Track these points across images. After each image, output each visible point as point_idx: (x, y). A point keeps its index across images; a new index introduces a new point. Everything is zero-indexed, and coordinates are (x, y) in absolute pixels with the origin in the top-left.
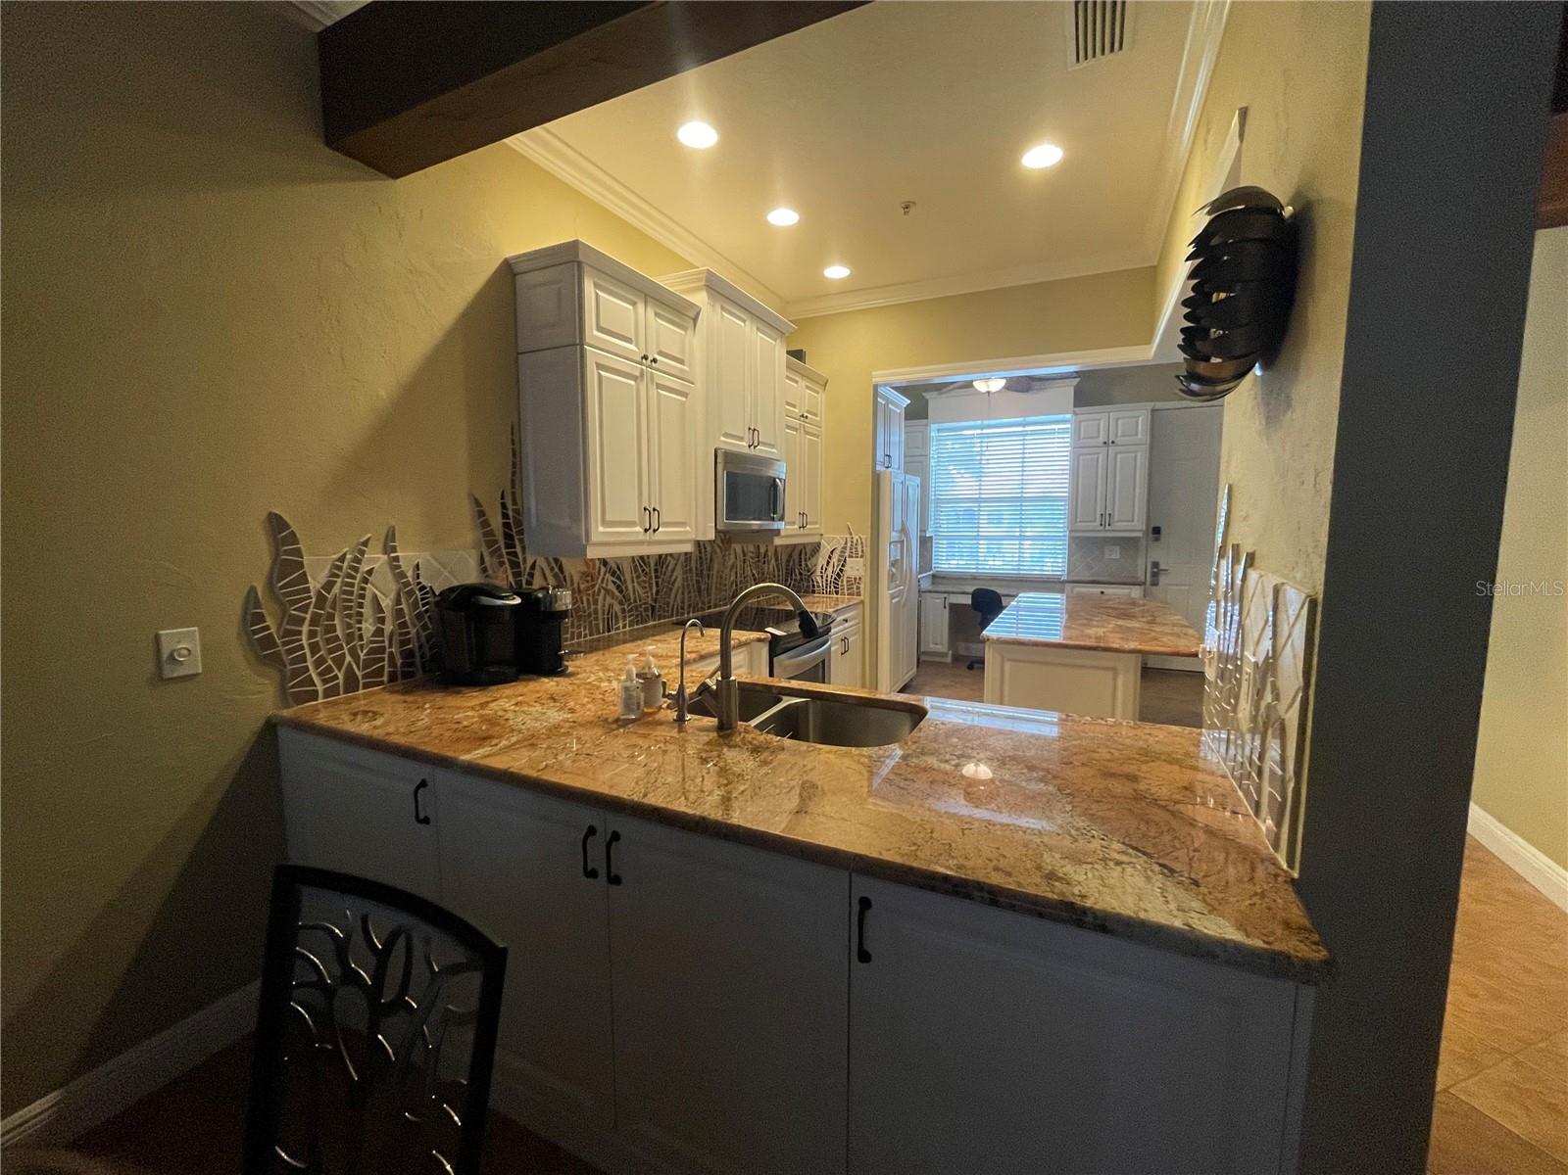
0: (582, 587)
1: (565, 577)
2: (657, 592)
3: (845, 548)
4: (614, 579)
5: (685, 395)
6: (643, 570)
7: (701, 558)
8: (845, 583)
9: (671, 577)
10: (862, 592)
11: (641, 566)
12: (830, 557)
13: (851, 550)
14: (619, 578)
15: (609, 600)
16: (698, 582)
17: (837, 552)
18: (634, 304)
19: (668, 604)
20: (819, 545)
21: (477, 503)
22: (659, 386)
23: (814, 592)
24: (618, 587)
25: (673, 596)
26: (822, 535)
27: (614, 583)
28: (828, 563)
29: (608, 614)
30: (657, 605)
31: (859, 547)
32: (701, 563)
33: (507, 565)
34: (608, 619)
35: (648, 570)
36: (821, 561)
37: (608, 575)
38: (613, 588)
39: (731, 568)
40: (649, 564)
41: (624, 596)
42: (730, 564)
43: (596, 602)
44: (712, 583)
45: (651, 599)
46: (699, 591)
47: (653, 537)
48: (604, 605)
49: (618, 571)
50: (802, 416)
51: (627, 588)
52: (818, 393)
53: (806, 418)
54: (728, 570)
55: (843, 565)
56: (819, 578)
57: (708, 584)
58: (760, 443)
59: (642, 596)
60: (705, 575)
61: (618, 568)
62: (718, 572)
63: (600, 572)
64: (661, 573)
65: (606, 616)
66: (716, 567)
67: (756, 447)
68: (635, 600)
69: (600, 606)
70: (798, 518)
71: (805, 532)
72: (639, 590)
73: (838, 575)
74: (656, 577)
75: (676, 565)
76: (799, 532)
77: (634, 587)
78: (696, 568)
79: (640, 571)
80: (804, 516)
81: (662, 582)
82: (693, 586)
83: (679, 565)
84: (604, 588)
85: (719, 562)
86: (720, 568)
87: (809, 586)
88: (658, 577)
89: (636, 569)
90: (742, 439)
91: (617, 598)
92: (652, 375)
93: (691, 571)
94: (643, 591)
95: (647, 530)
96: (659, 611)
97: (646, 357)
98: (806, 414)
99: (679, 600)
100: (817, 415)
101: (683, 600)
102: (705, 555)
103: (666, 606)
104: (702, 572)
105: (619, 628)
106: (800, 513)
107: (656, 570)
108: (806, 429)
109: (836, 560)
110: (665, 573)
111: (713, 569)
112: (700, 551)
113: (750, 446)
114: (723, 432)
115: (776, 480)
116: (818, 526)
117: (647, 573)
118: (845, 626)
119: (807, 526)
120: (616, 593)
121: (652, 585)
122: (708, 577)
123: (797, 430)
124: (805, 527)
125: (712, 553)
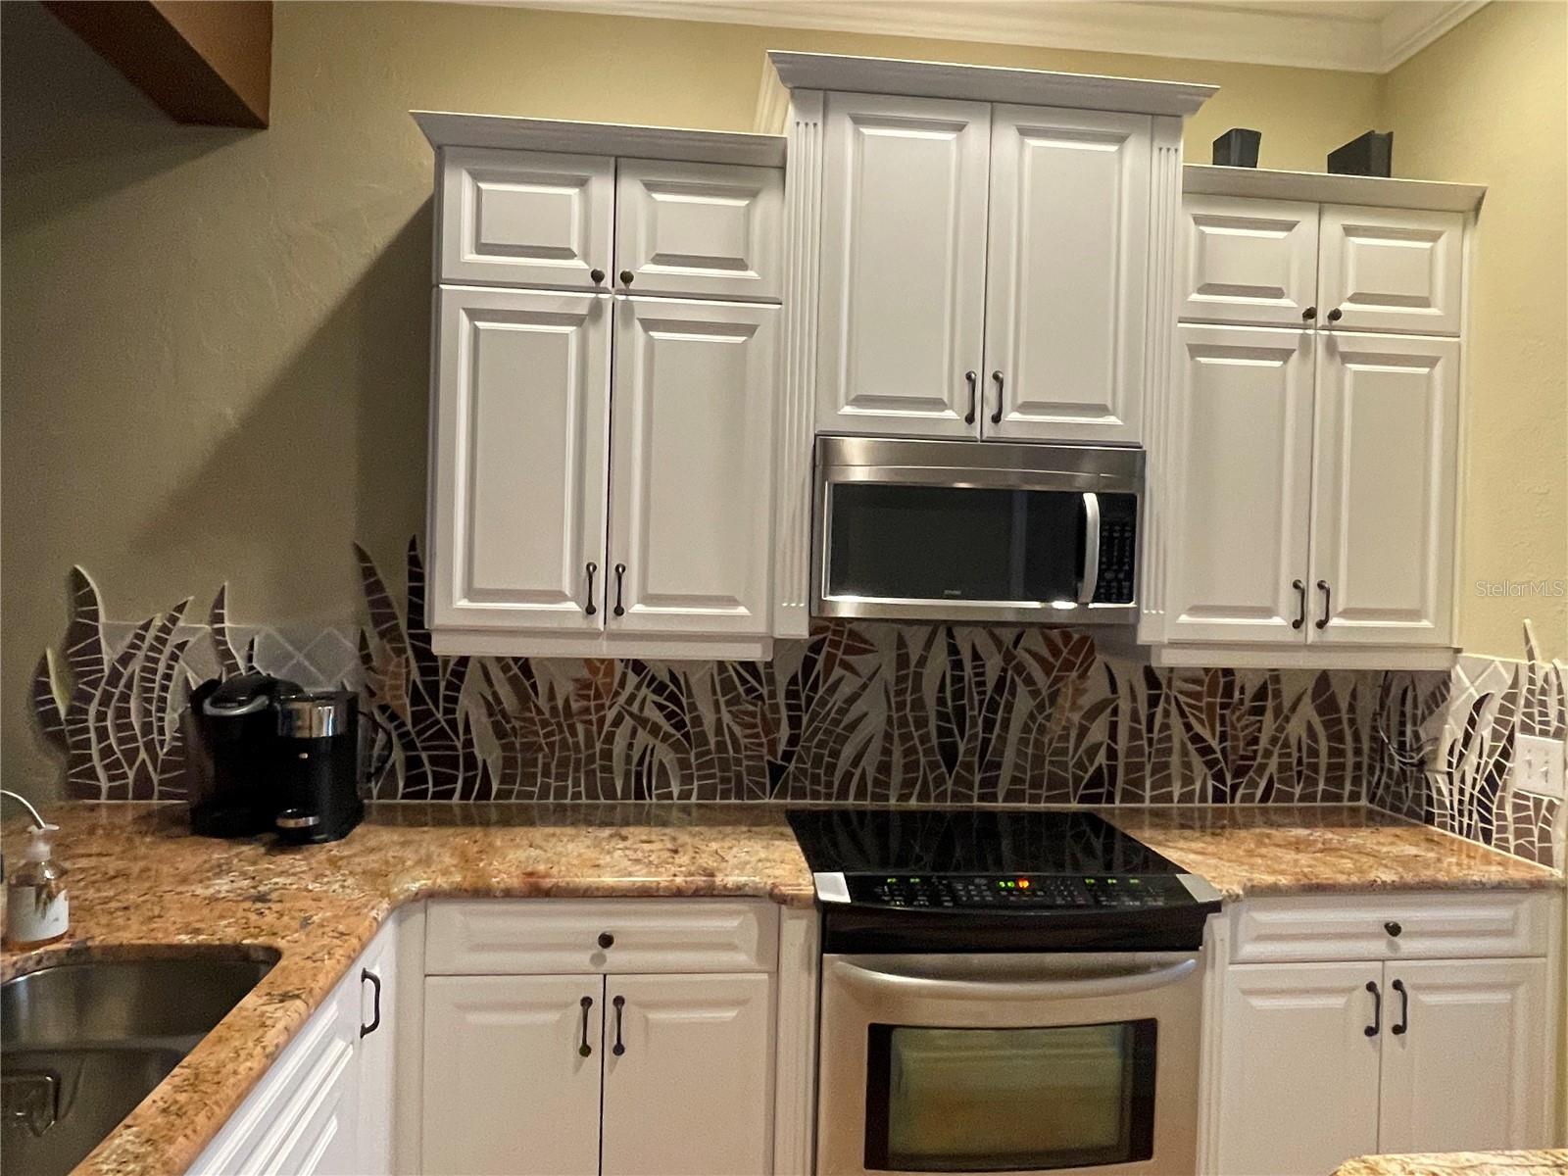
0: (575, 706)
1: (534, 686)
2: (793, 740)
3: (1511, 698)
4: (661, 700)
5: (749, 330)
6: (750, 690)
7: (957, 680)
8: (1508, 811)
9: (842, 712)
11: (744, 681)
12: (1472, 722)
13: (1524, 709)
14: (673, 698)
15: (643, 737)
16: (942, 732)
17: (1489, 715)
18: (581, 183)
19: (831, 769)
20: (1444, 678)
21: (362, 556)
22: (649, 325)
23: (1429, 819)
24: (669, 716)
25: (848, 752)
26: (1458, 651)
27: (661, 707)
28: (1467, 738)
29: (641, 763)
30: (792, 767)
31: (1552, 701)
32: (958, 695)
33: (410, 653)
34: (639, 775)
35: (765, 691)
36: (1453, 729)
37: (644, 690)
38: (656, 716)
39: (1093, 714)
40: (771, 680)
41: (686, 736)
42: (1087, 701)
43: (610, 738)
44: (1002, 739)
45: (772, 751)
46: (949, 755)
47: (613, 625)
48: (630, 746)
49: (672, 687)
50: (1310, 314)
51: (697, 721)
52: (1434, 237)
53: (1335, 315)
54: (1076, 717)
55: (1506, 754)
56: (1442, 781)
57: (986, 742)
58: (1027, 407)
59: (743, 741)
60: (974, 719)
61: (674, 678)
62: (1032, 716)
63: (622, 684)
64: (809, 700)
65: (633, 768)
66: (1023, 704)
67: (996, 419)
68: (721, 747)
69: (619, 746)
70: (1287, 598)
71: (1330, 636)
72: (737, 729)
73: (1490, 780)
74: (790, 707)
75: (864, 687)
76: (1291, 636)
77: (719, 721)
78: (941, 701)
79: (741, 690)
80: (1314, 597)
81: (811, 721)
82: (925, 739)
83: (876, 688)
84: (631, 714)
85: (1035, 694)
86: (1041, 707)
87: (1417, 798)
88: (798, 708)
89: (727, 686)
90: (937, 404)
91: (666, 737)
92: (628, 307)
93: (919, 704)
94: (749, 731)
95: (590, 610)
96: (796, 779)
97: (597, 276)
98: (1345, 307)
99: (869, 764)
100: (1425, 302)
101: (884, 768)
102: (977, 675)
103: (822, 772)
104: (960, 712)
105: (669, 796)
106: (1296, 585)
107: (791, 694)
108: (1342, 348)
109: (1487, 733)
110: (823, 703)
111: (1009, 707)
112: (958, 665)
113: (970, 419)
114: (852, 396)
115: (1080, 495)
116: (1425, 623)
117: (760, 697)
118: (1393, 947)
119: (1334, 622)
120: (667, 727)
121: (778, 722)
122: (989, 725)
123: (1284, 355)
124: (1321, 625)
125: (1005, 670)
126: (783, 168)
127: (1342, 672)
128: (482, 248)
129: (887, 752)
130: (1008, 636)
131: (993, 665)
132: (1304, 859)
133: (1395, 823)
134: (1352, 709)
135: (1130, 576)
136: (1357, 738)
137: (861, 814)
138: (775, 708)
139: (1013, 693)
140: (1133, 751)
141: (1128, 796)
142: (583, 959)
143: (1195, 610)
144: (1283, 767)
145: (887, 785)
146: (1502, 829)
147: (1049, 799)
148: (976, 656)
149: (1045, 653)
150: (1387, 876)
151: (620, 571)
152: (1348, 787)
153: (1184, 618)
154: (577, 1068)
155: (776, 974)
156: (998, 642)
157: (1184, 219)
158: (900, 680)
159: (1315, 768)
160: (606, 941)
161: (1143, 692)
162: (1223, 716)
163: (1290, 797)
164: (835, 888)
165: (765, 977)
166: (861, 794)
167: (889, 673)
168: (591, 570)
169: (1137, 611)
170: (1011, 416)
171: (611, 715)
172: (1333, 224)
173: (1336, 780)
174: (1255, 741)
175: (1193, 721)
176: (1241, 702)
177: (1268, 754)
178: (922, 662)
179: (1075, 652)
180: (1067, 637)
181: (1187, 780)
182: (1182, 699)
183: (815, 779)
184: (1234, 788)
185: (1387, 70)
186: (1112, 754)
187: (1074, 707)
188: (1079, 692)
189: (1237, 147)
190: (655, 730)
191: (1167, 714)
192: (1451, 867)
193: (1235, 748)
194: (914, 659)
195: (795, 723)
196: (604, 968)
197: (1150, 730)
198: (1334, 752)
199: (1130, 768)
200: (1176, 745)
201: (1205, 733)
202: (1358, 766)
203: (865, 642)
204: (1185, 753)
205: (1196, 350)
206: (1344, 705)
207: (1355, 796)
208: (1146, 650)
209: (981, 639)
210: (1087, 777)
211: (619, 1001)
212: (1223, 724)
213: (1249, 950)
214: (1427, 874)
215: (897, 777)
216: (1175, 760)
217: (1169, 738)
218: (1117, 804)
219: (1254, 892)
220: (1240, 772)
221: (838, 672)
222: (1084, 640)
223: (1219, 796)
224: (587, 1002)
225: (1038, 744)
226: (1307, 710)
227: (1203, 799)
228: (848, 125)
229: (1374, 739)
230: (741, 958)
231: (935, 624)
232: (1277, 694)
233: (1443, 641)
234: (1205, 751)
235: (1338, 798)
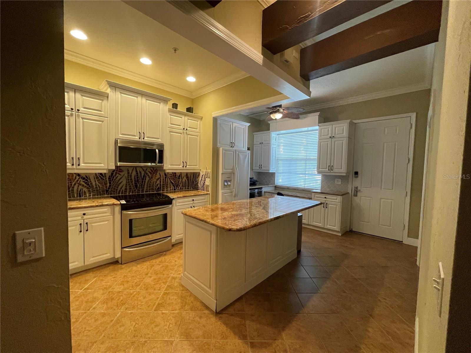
2: (110, 186)
3: (205, 175)
4: (84, 180)
5: (103, 121)
7: (137, 175)
8: (205, 187)
9: (118, 181)
10: (209, 191)
11: (100, 177)
12: (202, 178)
13: (206, 176)
14: (86, 180)
15: (80, 187)
16: (135, 183)
17: (204, 176)
18: (67, 92)
19: (117, 190)
20: (199, 173)
22: (83, 118)
23: (198, 190)
24: (86, 183)
25: (120, 187)
26: (201, 170)
27: (84, 182)
28: (202, 179)
30: (110, 190)
31: (209, 174)
32: (137, 178)
35: (104, 178)
36: (200, 179)
37: (80, 179)
38: (84, 183)
39: (158, 179)
40: (105, 176)
41: (90, 186)
42: (157, 178)
43: (73, 187)
44: (144, 184)
45: (106, 187)
46: (136, 186)
47: (78, 167)
48: (78, 189)
49: (86, 178)
50: (184, 129)
51: (91, 184)
52: (198, 121)
53: (187, 129)
54: (155, 180)
55: (205, 181)
56: (199, 185)
57: (142, 184)
58: (148, 137)
59: (101, 186)
60: (140, 181)
61: (86, 177)
62: (149, 180)
63: (76, 178)
64: (113, 179)
65: (79, 192)
66: (147, 179)
67: (144, 139)
68: (96, 188)
69: (75, 189)
70: (182, 163)
71: (187, 168)
72: (99, 185)
73: (204, 184)
74: (109, 181)
75: (122, 177)
76: (182, 168)
77: (96, 184)
78: (135, 179)
79: (100, 178)
80: (185, 163)
81: (113, 183)
82: (132, 184)
83: (124, 177)
84: (78, 183)
85: (149, 177)
86: (150, 179)
87: (197, 187)
88: (111, 181)
89: (97, 178)
90: (135, 136)
91: (85, 187)
92: (79, 116)
93: (131, 179)
94: (101, 185)
95: (73, 165)
96: (111, 192)
97: (72, 109)
98: (188, 128)
99: (123, 189)
100: (197, 129)
101: (126, 189)
102: (140, 175)
103: (115, 190)
104: (138, 180)
105: (87, 196)
106: (183, 162)
107: (109, 179)
108: (188, 133)
109: (203, 179)
110: (115, 180)
111: (145, 179)
112: (137, 173)
113: (140, 138)
114: (121, 133)
115: (156, 150)
116: (197, 167)
117: (104, 179)
118: (193, 202)
119: (187, 166)
120: (85, 185)
121: (107, 183)
122: (142, 182)
123: (181, 134)
124: (186, 167)
125: (145, 174)
126: (108, 97)
127: (189, 173)
129: (126, 187)
130: (145, 169)
131: (143, 173)
132: (184, 194)
133: (195, 190)
134: (190, 178)
135: (162, 160)
136: (191, 181)
137: (122, 196)
138: (106, 181)
139: (146, 177)
140: (163, 184)
141: (163, 190)
142: (80, 218)
143: (171, 165)
144: (182, 185)
145: (126, 192)
146: (205, 189)
147: (151, 192)
148: (140, 172)
149: (150, 171)
150: (192, 194)
151: (79, 159)
152: (190, 187)
153: (169, 166)
154: (79, 235)
155: (114, 215)
156: (144, 170)
157: (168, 114)
158: (128, 176)
159: (186, 185)
160: (84, 214)
161: (164, 176)
162: (175, 179)
163: (183, 189)
164: (123, 202)
165: (112, 216)
166: (122, 193)
167: (126, 175)
168: (73, 158)
169: (163, 165)
170: (146, 138)
171: (73, 184)
172: (186, 118)
173: (188, 186)
174: (179, 182)
175: (171, 180)
176: (177, 177)
177: (180, 184)
178: (132, 173)
179: (155, 171)
180: (154, 169)
181: (170, 188)
182: (170, 177)
183: (114, 192)
184: (176, 188)
185: (193, 98)
186: (160, 185)
187: (155, 179)
188: (156, 177)
189: (175, 106)
190: (83, 185)
191: (167, 179)
192: (200, 193)
193: (176, 183)
194: (130, 173)
195: (110, 183)
196: (84, 218)
197: (165, 181)
198: (188, 183)
199: (163, 187)
200: (169, 183)
201: (173, 181)
202: (191, 184)
203: (122, 170)
204: (170, 184)
205: (170, 132)
206: (189, 177)
207: (191, 188)
208: (165, 170)
209: (141, 170)
210: (157, 188)
211: (87, 223)
212: (175, 180)
213: (178, 204)
214: (196, 194)
215: (128, 191)
216: (169, 185)
217: (168, 182)
218: (161, 192)
219: (178, 197)
220: (177, 186)
221: (117, 175)
222: (156, 169)
223: (174, 189)
224: (81, 224)
225: (150, 184)
226: (185, 178)
227: (172, 190)
228: (119, 93)
229: (193, 181)
230: (108, 214)
231: (134, 167)
232: (181, 176)
233: (199, 168)
234: (173, 184)
235: (189, 189)
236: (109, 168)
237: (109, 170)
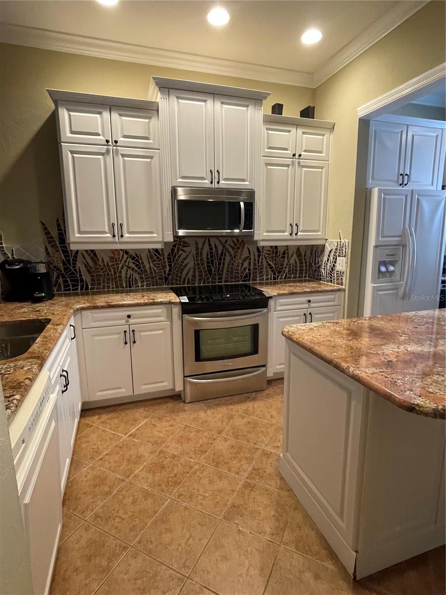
0: (110, 264)
1: (98, 259)
2: (170, 270)
3: (336, 249)
4: (134, 261)
5: (151, 157)
6: (158, 258)
7: (211, 253)
8: (335, 275)
9: (183, 262)
10: (344, 281)
11: (156, 255)
12: (329, 256)
13: (339, 251)
14: (137, 261)
15: (130, 271)
16: (208, 266)
17: (332, 254)
18: (100, 113)
19: (180, 277)
20: (324, 246)
21: (43, 224)
22: (123, 156)
23: (320, 280)
24: (136, 266)
25: (185, 272)
26: (327, 239)
27: (134, 263)
28: (328, 259)
29: (130, 278)
30: (170, 277)
31: (344, 249)
32: (212, 257)
33: (61, 251)
34: (129, 281)
35: (162, 258)
36: (325, 258)
37: (129, 259)
38: (133, 266)
39: (245, 260)
40: (163, 255)
41: (142, 270)
42: (243, 257)
43: (120, 272)
44: (223, 268)
45: (165, 273)
46: (210, 271)
47: (121, 240)
48: (127, 274)
49: (137, 258)
50: (294, 155)
51: (144, 267)
52: (323, 135)
53: (300, 155)
54: (241, 261)
55: (335, 263)
56: (323, 270)
57: (219, 268)
58: (226, 179)
59: (157, 271)
60: (216, 263)
61: (137, 255)
62: (230, 262)
63: (123, 257)
64: (174, 260)
65: (128, 280)
66: (228, 258)
67: (218, 183)
68: (151, 273)
69: (123, 275)
70: (289, 227)
71: (298, 237)
72: (155, 268)
73: (332, 269)
74: (168, 262)
75: (188, 256)
76: (290, 237)
77: (150, 266)
78: (208, 259)
79: (155, 258)
80: (295, 227)
81: (174, 266)
82: (204, 268)
83: (190, 256)
84: (126, 266)
85: (231, 256)
86: (232, 259)
87: (318, 275)
88: (171, 262)
89: (151, 257)
90: (203, 178)
91: (136, 271)
92: (117, 150)
93: (202, 260)
94: (158, 269)
95: (114, 236)
96: (172, 280)
97: (108, 141)
98: (303, 153)
99: (190, 275)
100: (321, 152)
101: (194, 276)
102: (216, 251)
103: (178, 278)
104: (212, 261)
105: (138, 286)
106: (291, 225)
107: (168, 258)
108: (302, 164)
109: (332, 258)
110: (177, 260)
111: (224, 259)
112: (211, 249)
113: (212, 183)
114: (181, 176)
115: (239, 203)
116: (320, 233)
117: (161, 259)
118: (309, 305)
119: (299, 233)
120: (136, 268)
121: (166, 266)
122: (220, 264)
123: (288, 166)
124: (296, 234)
125: (223, 250)
126: (158, 110)
127: (302, 246)
128: (72, 132)
129: (194, 272)
130: (223, 240)
131: (220, 248)
132: (291, 288)
133: (313, 281)
134: (305, 256)
135: (252, 223)
136: (306, 262)
137: (189, 287)
138: (165, 262)
139: (225, 255)
140: (254, 269)
141: (254, 280)
142: (123, 322)
143: (268, 231)
144: (289, 271)
145: (195, 281)
146: (334, 279)
147: (235, 282)
148: (216, 247)
149: (233, 245)
150: (308, 290)
151: (121, 225)
152: (304, 274)
153: (265, 234)
154: (124, 347)
155: (171, 322)
156: (221, 242)
157: (263, 128)
158: (196, 254)
159: (296, 270)
160: (129, 316)
161: (256, 254)
162: (275, 259)
163: (291, 278)
164: (185, 299)
165: (169, 322)
166: (188, 283)
167: (194, 252)
168: (113, 225)
169: (254, 231)
170: (222, 182)
171: (120, 266)
172: (300, 131)
173: (301, 273)
174: (283, 265)
175: (269, 261)
176: (280, 255)
177: (286, 268)
178: (202, 249)
179: (240, 244)
180: (238, 241)
181: (267, 275)
182: (266, 255)
183: (177, 280)
184: (278, 277)
185: (315, 88)
186: (249, 270)
187: (240, 258)
188: (241, 254)
189: (278, 109)
190: (133, 269)
191: (262, 259)
192: (323, 288)
193: (278, 267)
194: (200, 247)
195: (170, 266)
196: (129, 324)
197: (258, 263)
198: (301, 267)
199: (253, 273)
200: (264, 266)
201: (271, 263)
202: (306, 269)
203: (187, 244)
204: (267, 268)
205: (267, 164)
206: (303, 255)
207: (305, 277)
208: (256, 241)
209: (217, 243)
210: (244, 275)
211: (133, 331)
212: (275, 261)
213: (279, 308)
214: (316, 289)
215: (197, 278)
216: (264, 270)
217: (262, 265)
218: (251, 282)
219: (280, 295)
220: (279, 272)
221: (181, 252)
222: (242, 241)
223: (274, 278)
224: (125, 332)
225: (232, 268)
226: (295, 256)
227: (271, 279)
228: (175, 99)
229: (310, 262)
230: (163, 319)
231: (205, 237)
232: (288, 253)
233: (324, 238)
234: (271, 268)
235: (302, 277)
236: (165, 240)
237: (166, 244)
